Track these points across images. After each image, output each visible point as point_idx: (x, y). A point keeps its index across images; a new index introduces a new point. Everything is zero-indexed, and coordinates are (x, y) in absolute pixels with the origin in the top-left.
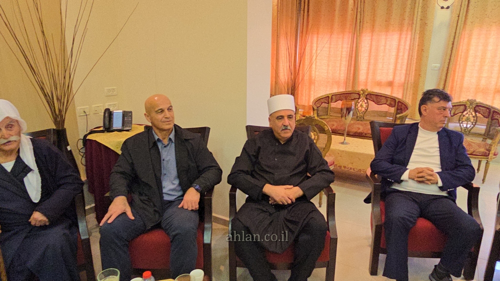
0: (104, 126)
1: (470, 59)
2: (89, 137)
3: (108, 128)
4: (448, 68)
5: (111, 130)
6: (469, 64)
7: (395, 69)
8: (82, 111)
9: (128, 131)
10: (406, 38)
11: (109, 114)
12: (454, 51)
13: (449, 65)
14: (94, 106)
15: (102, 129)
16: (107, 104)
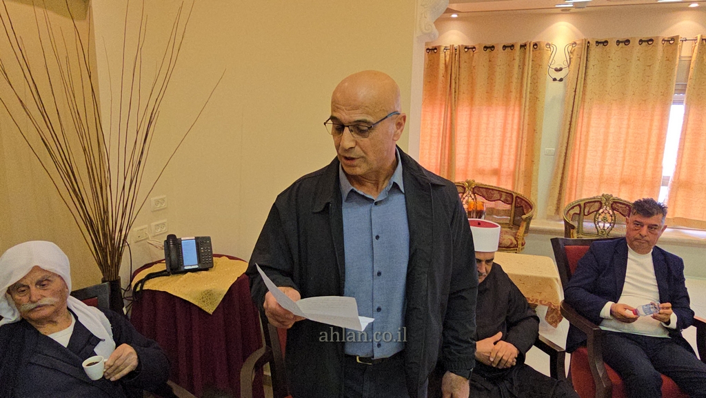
1: (591, 143)
3: (175, 266)
4: (566, 153)
6: (589, 148)
7: (502, 154)
10: (513, 115)
11: (174, 245)
12: (572, 133)
13: (567, 150)
14: (136, 229)
15: (164, 268)
16: (153, 224)
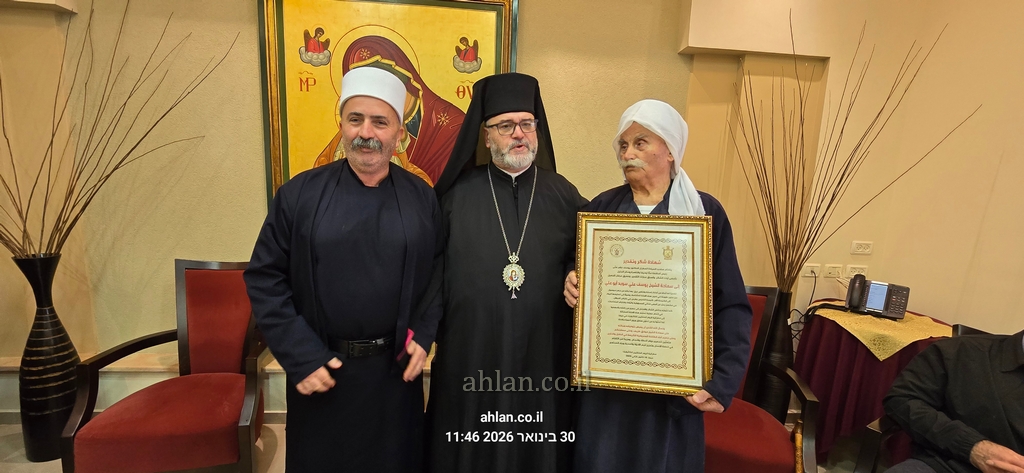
0: (850, 302)
2: (820, 312)
3: (856, 306)
5: (862, 310)
8: (809, 270)
9: (894, 319)
11: (860, 285)
14: (828, 265)
15: (843, 304)
16: (850, 266)
